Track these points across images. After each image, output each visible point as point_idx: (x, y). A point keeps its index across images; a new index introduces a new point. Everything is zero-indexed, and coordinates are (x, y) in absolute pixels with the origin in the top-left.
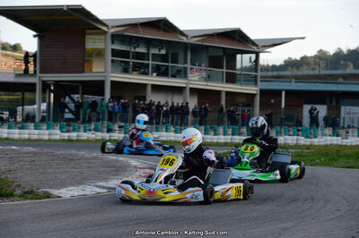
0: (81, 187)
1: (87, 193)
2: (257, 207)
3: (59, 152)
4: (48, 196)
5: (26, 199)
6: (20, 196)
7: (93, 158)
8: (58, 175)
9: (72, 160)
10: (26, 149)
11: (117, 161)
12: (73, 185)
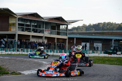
0: (30, 71)
1: (33, 73)
2: (93, 78)
3: (18, 59)
4: (20, 74)
5: (13, 75)
6: (11, 74)
7: (30, 61)
8: (20, 67)
9: (23, 61)
10: (5, 58)
11: (38, 62)
12: (27, 70)
